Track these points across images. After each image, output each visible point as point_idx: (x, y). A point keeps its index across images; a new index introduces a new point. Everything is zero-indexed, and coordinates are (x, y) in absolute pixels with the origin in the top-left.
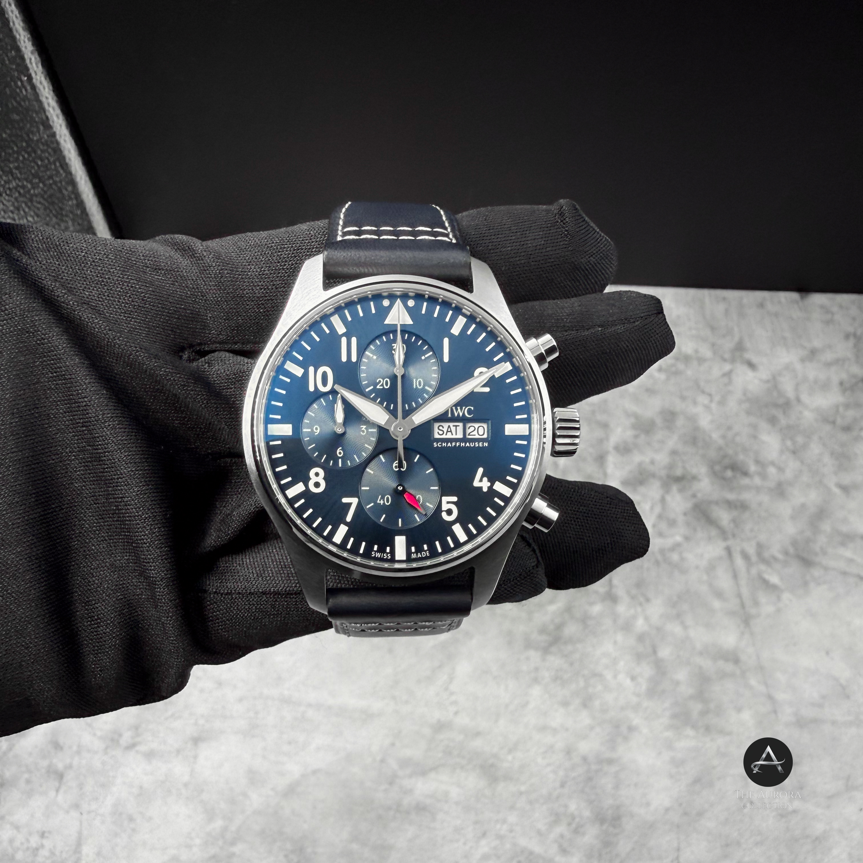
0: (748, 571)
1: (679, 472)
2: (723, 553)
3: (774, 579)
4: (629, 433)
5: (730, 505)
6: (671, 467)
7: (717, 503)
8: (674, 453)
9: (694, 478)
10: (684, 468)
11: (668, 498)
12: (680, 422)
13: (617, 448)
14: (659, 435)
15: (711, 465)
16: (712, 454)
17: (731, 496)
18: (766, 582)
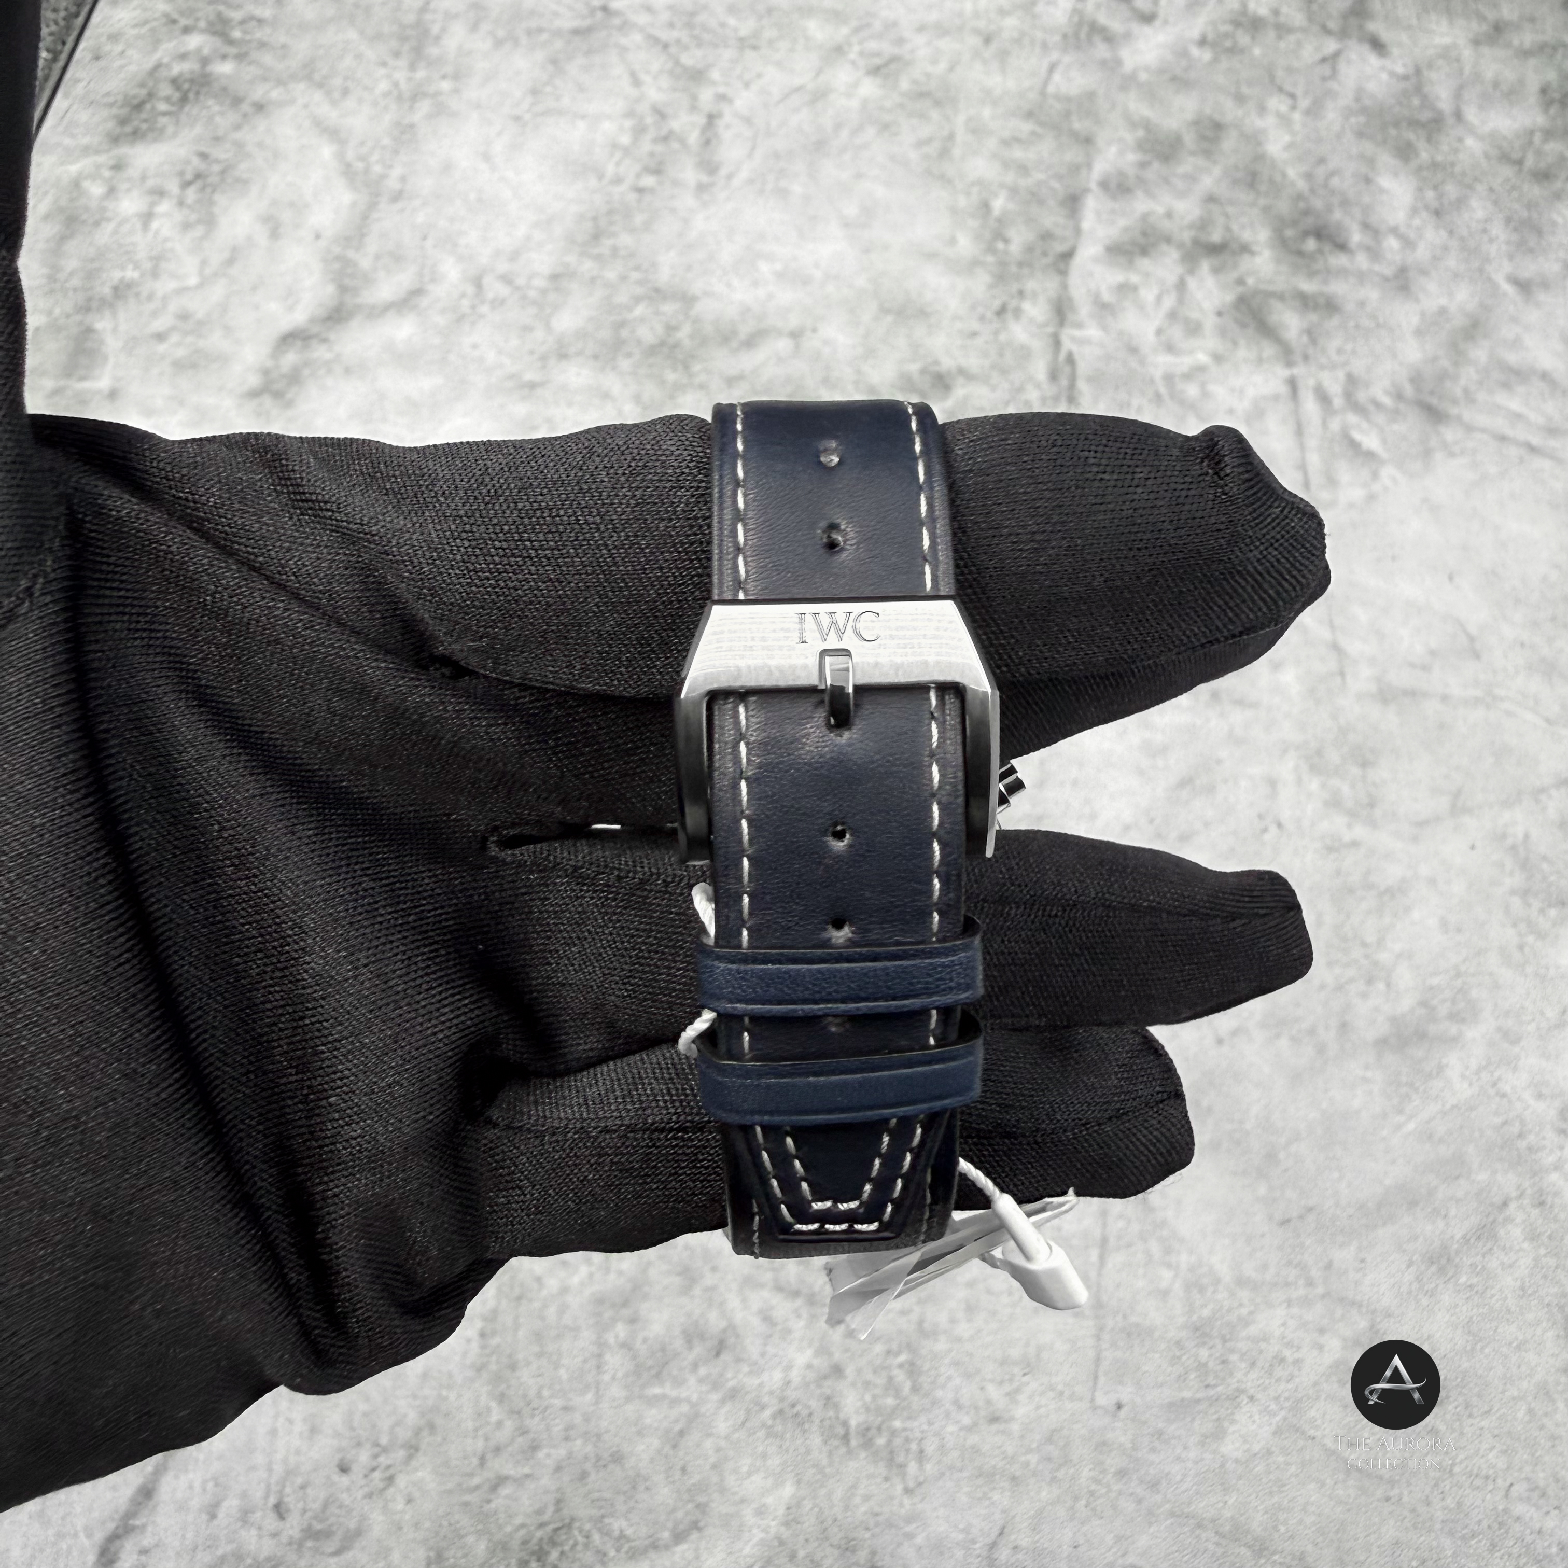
0: (1324, 424)
1: (1216, 237)
2: (1284, 390)
3: (1370, 441)
4: (1132, 157)
5: (1305, 302)
6: (1203, 224)
7: (1281, 297)
8: (1211, 199)
9: (1245, 249)
10: (1228, 229)
11: (1192, 283)
12: (1229, 143)
13: (1104, 185)
14: (1187, 165)
15: (1279, 227)
16: (1283, 207)
17: (1308, 286)
18: (1354, 445)
